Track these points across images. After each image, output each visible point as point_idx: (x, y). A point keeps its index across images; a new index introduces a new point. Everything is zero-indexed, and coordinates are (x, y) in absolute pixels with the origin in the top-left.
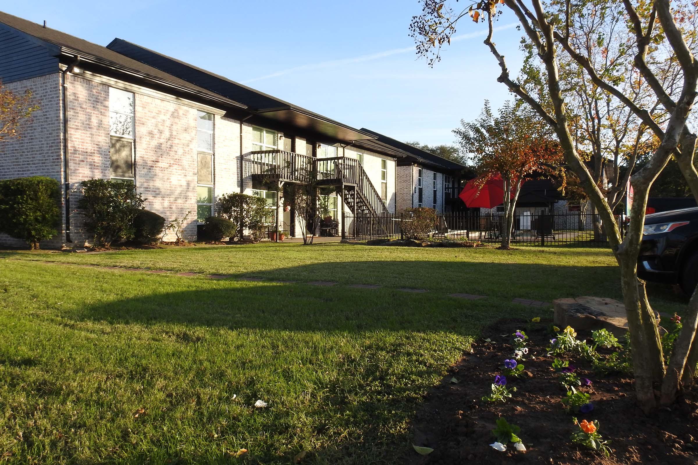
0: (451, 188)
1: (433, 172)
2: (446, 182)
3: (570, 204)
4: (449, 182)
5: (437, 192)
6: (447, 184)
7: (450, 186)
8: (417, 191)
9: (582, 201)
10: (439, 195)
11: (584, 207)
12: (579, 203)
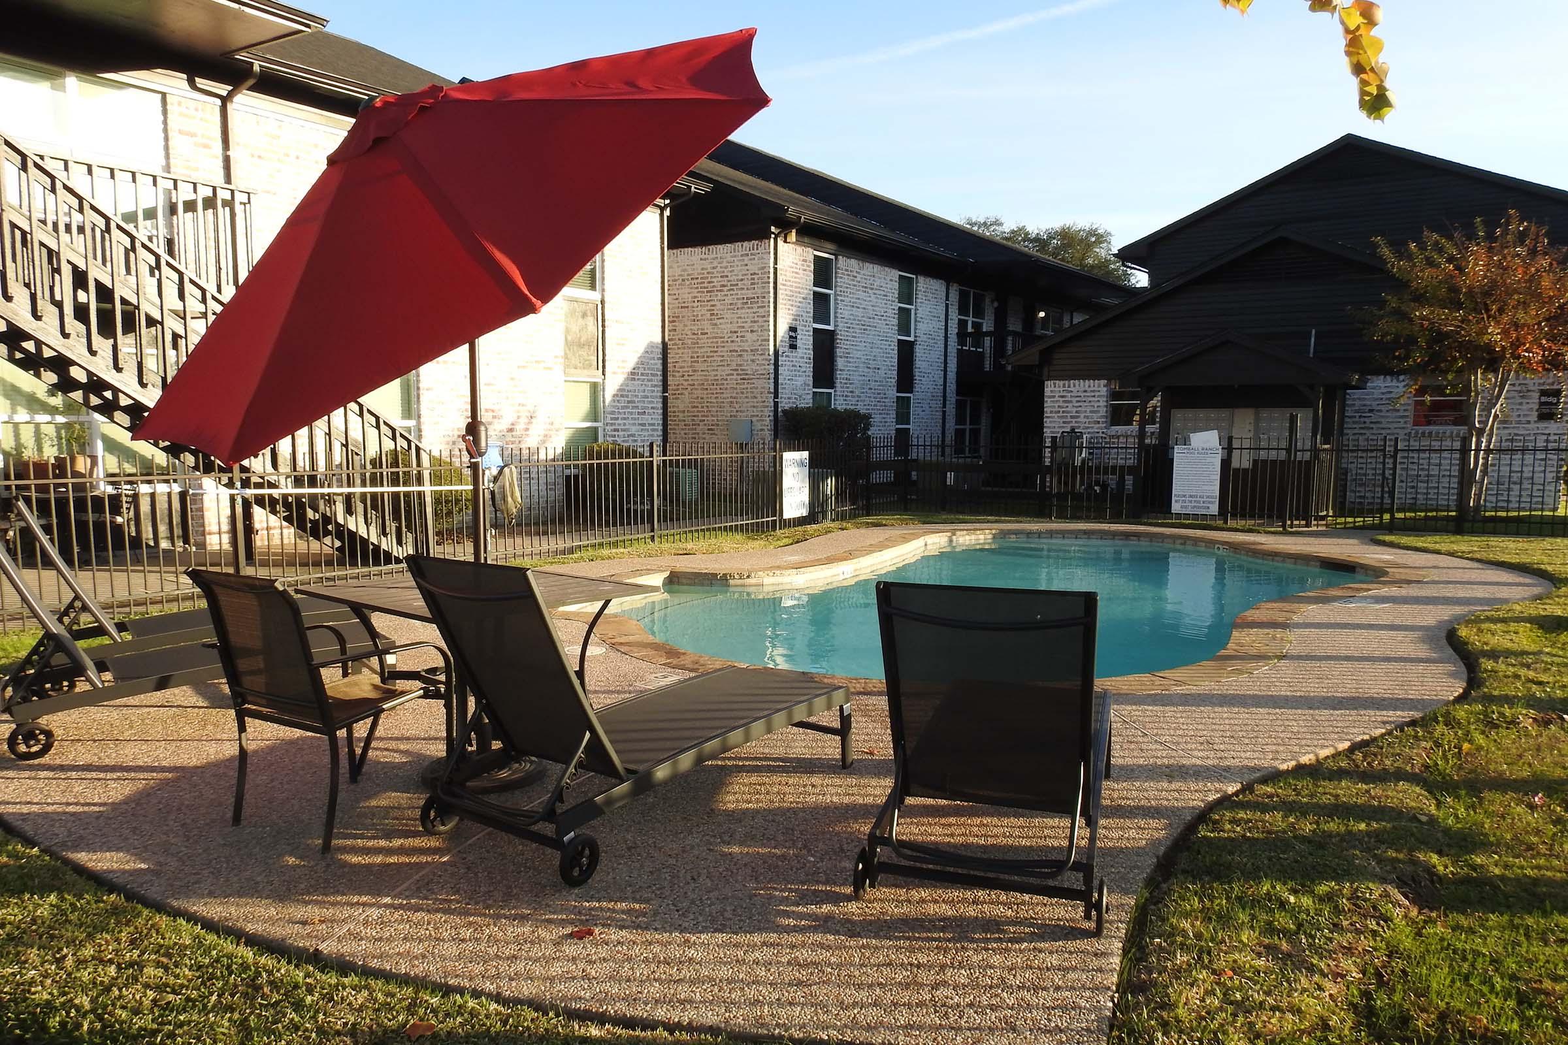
0: (987, 334)
1: (895, 274)
2: (963, 310)
3: (1421, 392)
4: (979, 313)
5: (919, 351)
6: (970, 320)
7: (987, 325)
8: (806, 341)
9: (1480, 380)
10: (927, 362)
11: (1487, 409)
12: (1467, 390)
